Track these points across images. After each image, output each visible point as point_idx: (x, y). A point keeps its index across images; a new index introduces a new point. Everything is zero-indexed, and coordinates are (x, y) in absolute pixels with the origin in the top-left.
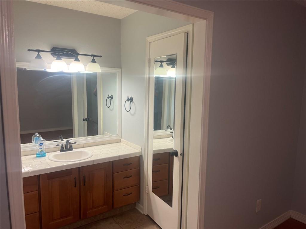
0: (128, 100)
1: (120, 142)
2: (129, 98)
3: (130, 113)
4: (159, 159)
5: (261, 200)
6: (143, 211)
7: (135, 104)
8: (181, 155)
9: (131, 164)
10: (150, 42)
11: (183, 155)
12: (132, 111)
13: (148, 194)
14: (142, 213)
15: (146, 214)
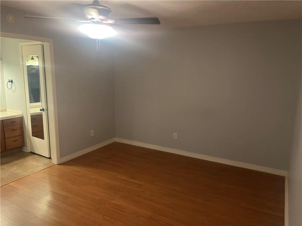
0: (9, 81)
1: (6, 111)
2: (10, 80)
3: (12, 90)
4: (36, 118)
5: (93, 130)
6: (27, 150)
7: (14, 84)
8: (46, 110)
9: (16, 122)
10: (22, 46)
11: (47, 110)
12: (13, 89)
13: (30, 139)
14: (27, 151)
15: (30, 152)
